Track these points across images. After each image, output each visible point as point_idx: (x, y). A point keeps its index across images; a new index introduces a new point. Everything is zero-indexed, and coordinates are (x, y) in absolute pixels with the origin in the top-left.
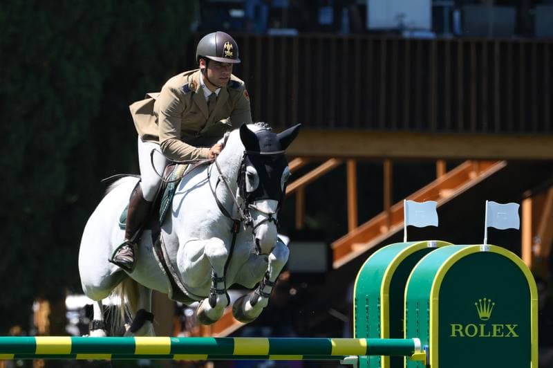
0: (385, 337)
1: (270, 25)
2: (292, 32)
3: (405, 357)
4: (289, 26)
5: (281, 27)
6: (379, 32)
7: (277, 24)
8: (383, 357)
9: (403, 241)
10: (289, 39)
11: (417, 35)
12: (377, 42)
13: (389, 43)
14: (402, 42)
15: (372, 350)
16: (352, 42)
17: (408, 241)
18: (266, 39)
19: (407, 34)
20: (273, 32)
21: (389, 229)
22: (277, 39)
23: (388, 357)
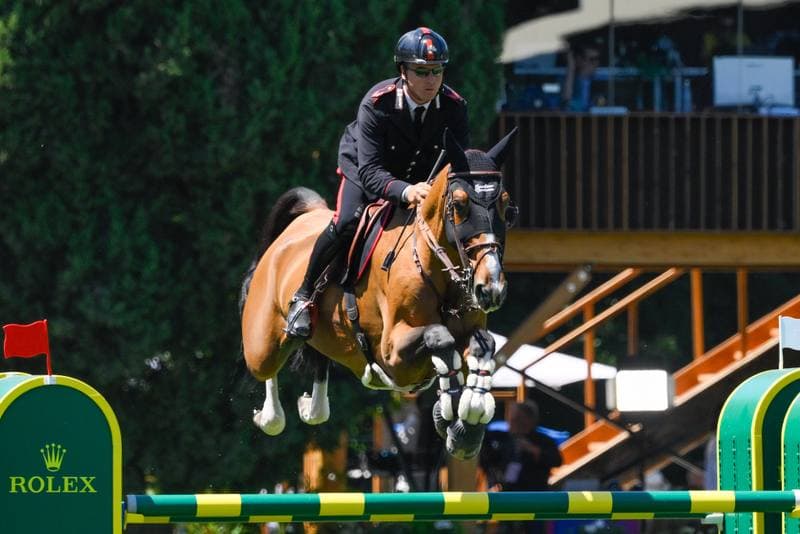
0: (758, 489)
1: (593, 102)
2: (621, 111)
3: (783, 514)
4: (618, 103)
5: (606, 105)
6: (730, 109)
7: (601, 100)
8: (755, 514)
9: (778, 368)
10: (618, 119)
11: (777, 112)
12: (727, 123)
13: (742, 122)
14: (758, 122)
15: (742, 506)
16: (695, 121)
17: (785, 367)
18: (587, 121)
19: (763, 111)
20: (596, 111)
21: (744, 355)
22: (603, 120)
23: (762, 514)
